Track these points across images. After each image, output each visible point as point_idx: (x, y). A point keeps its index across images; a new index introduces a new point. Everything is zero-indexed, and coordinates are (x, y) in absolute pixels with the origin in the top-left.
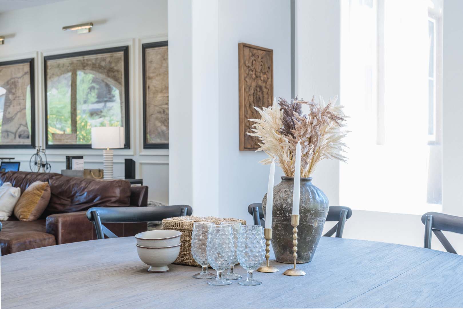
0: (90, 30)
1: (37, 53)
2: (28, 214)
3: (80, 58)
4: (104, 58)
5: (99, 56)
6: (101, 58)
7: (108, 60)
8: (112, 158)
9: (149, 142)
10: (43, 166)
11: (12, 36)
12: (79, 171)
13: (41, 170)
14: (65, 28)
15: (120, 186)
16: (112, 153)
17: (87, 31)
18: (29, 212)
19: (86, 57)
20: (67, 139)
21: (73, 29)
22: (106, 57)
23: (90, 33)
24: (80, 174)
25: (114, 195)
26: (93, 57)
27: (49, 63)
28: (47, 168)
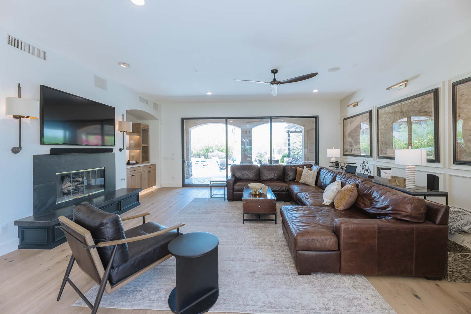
0: (406, 85)
1: (374, 106)
2: (340, 205)
3: (399, 104)
4: (416, 101)
5: (413, 100)
6: (414, 101)
7: (419, 102)
8: (415, 173)
9: (459, 159)
10: (367, 171)
11: (362, 100)
12: (386, 179)
13: (366, 173)
14: (388, 89)
15: (411, 203)
16: (414, 169)
17: (404, 86)
18: (340, 204)
19: (403, 103)
20: (390, 154)
21: (394, 87)
22: (418, 100)
23: (407, 87)
24: (386, 181)
25: (404, 210)
26: (407, 102)
27: (380, 111)
28: (369, 173)
